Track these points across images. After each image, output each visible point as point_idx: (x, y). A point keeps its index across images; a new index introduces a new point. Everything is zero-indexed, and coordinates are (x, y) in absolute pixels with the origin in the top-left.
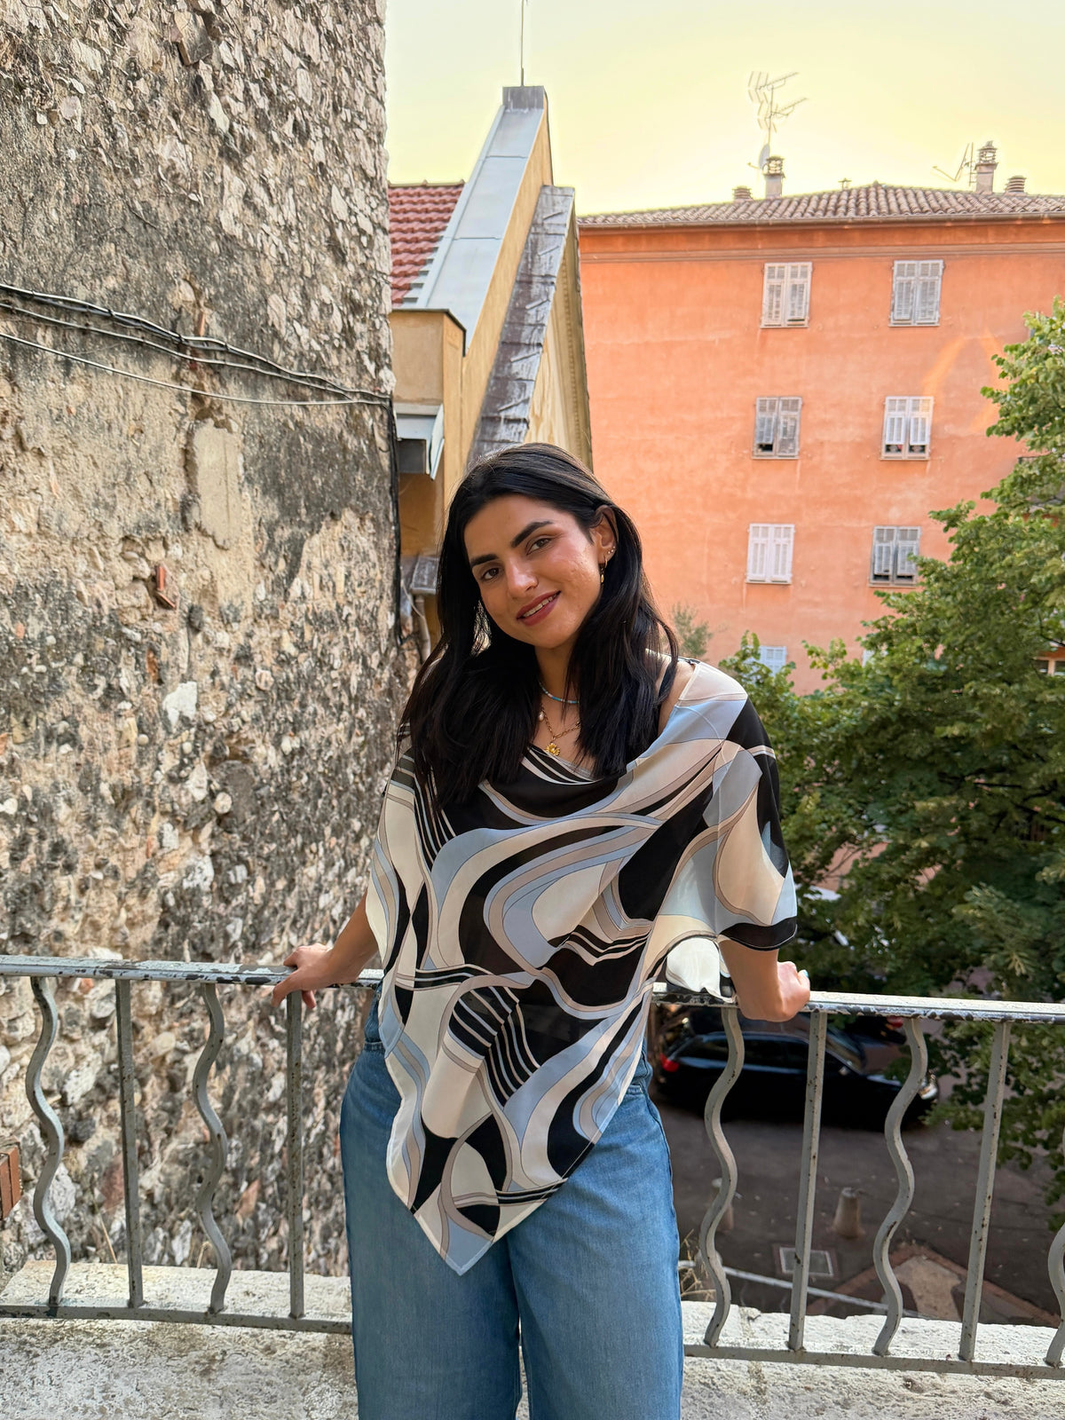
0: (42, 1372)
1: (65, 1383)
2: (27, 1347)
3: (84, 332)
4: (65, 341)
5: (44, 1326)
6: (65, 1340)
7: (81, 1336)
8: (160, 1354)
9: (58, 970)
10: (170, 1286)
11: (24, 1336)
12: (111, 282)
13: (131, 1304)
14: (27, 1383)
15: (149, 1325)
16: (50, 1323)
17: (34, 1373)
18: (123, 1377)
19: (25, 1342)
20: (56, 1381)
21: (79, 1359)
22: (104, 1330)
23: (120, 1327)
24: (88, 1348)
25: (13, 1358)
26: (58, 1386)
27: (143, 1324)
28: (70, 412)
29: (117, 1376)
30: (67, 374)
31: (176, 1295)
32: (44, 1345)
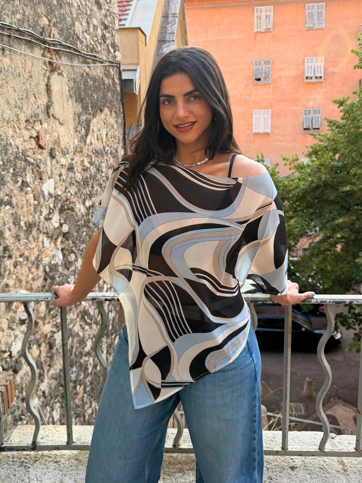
0: (32, 475)
1: (43, 480)
2: (24, 464)
3: (9, 36)
4: (2, 40)
5: (30, 454)
6: (40, 460)
7: (47, 458)
8: (82, 465)
9: (36, 299)
10: (81, 434)
11: (22, 459)
12: (18, 16)
13: (68, 443)
14: (27, 480)
15: (75, 452)
16: (32, 453)
17: (29, 476)
18: (68, 476)
19: (23, 462)
20: (39, 479)
21: (48, 468)
22: (56, 455)
23: (63, 453)
24: (51, 464)
25: (19, 469)
26: (41, 481)
27: (72, 451)
28: (5, 69)
29: (65, 475)
30: (3, 54)
31: (84, 438)
32: (32, 463)
